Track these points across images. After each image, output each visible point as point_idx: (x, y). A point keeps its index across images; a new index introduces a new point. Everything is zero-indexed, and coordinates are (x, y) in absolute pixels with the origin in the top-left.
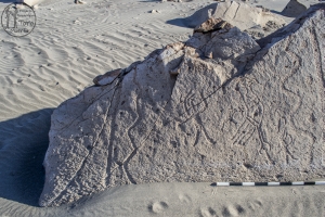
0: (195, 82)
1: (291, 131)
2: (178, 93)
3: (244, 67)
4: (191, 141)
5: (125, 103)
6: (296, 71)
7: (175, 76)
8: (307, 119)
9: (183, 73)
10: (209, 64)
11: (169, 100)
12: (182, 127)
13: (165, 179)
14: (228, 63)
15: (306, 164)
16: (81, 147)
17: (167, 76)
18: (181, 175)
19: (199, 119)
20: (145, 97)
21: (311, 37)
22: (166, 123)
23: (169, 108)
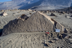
1: (32, 26)
2: (18, 22)
3: (26, 19)
4: (19, 28)
6: (32, 19)
8: (34, 25)
9: (19, 20)
10: (22, 19)
12: (18, 26)
13: (16, 32)
14: (24, 19)
15: (34, 30)
16: (6, 29)
17: (17, 21)
18: (18, 32)
19: (20, 25)
20: (15, 23)
21: (34, 16)
22: (17, 26)
23: (17, 24)
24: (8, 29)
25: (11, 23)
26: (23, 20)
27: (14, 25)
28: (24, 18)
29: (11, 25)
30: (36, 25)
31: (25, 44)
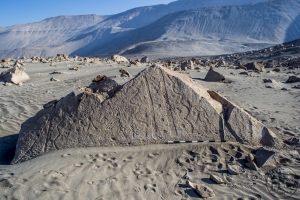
0: (89, 102)
1: (135, 121)
2: (81, 108)
3: (112, 95)
4: (86, 128)
5: (56, 114)
6: (137, 95)
7: (80, 101)
8: (144, 116)
9: (84, 99)
10: (95, 95)
11: (77, 111)
12: (82, 122)
13: (72, 146)
14: (105, 94)
15: (144, 137)
16: (34, 135)
17: (76, 101)
18: (81, 144)
19: (90, 119)
20: (66, 111)
21: (144, 80)
22: (75, 121)
23: (76, 115)
24: (38, 135)
25: (52, 109)
26: (101, 98)
27: (64, 117)
28: (105, 89)
29: (51, 120)
30: (151, 117)
31: (111, 191)
